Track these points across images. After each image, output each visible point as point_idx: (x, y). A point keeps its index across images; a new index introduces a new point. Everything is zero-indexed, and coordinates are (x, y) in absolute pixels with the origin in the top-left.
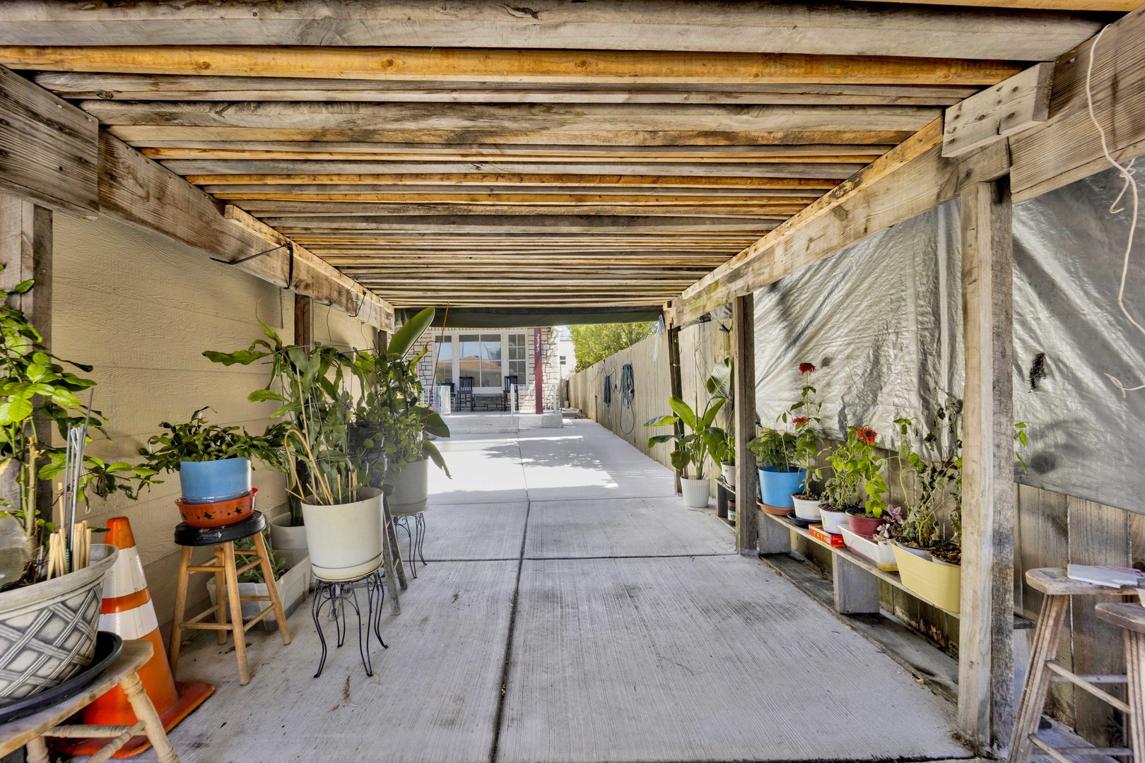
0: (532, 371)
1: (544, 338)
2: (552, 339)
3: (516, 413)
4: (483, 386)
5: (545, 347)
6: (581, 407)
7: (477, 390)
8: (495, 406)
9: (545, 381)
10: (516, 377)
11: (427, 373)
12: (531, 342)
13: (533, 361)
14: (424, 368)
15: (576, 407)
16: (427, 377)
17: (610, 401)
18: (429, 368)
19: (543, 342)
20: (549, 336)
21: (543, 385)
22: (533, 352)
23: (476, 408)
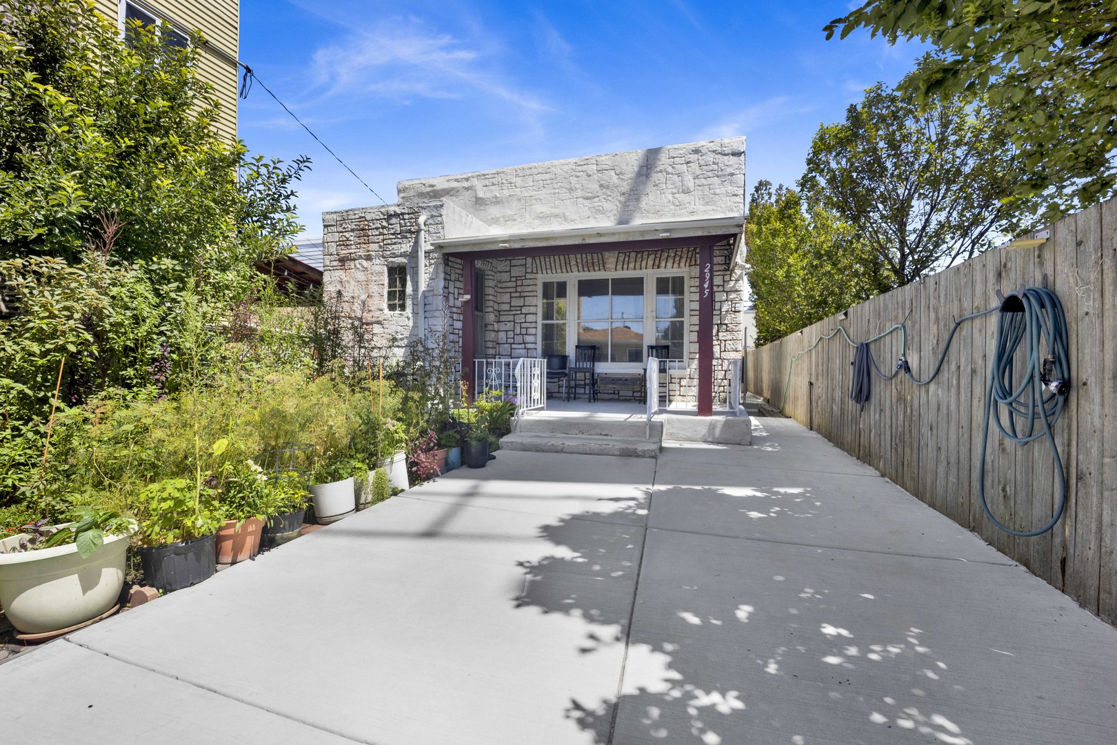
0: (694, 337)
1: (718, 280)
2: (732, 283)
3: (661, 412)
4: (613, 360)
5: (720, 296)
6: (767, 394)
7: (605, 368)
8: (630, 393)
9: (717, 355)
10: (667, 347)
11: (529, 339)
12: (693, 289)
13: (696, 320)
14: (524, 331)
15: (758, 392)
16: (528, 346)
17: (868, 398)
18: (532, 331)
19: (715, 289)
20: (727, 278)
21: (714, 362)
22: (696, 306)
23: (599, 396)
